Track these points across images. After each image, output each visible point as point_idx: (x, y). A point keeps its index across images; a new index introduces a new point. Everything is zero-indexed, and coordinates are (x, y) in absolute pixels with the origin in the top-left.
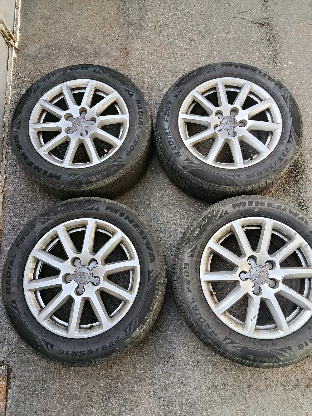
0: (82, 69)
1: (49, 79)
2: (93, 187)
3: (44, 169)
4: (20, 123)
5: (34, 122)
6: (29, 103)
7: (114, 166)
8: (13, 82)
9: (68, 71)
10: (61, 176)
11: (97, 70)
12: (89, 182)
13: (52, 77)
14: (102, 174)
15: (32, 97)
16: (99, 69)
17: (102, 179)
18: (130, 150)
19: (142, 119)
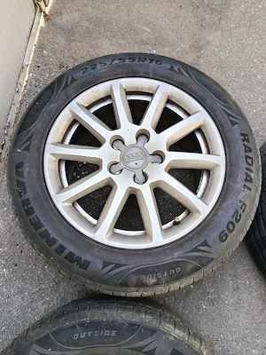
0: (151, 62)
1: (93, 68)
2: (146, 294)
3: (60, 241)
4: (30, 139)
5: (56, 141)
6: (52, 106)
7: (194, 258)
8: (33, 60)
9: (127, 61)
10: (88, 263)
11: (176, 69)
12: (141, 285)
13: (99, 66)
14: (168, 273)
15: (59, 95)
16: (179, 66)
17: (167, 282)
18: (226, 231)
19: (252, 171)
